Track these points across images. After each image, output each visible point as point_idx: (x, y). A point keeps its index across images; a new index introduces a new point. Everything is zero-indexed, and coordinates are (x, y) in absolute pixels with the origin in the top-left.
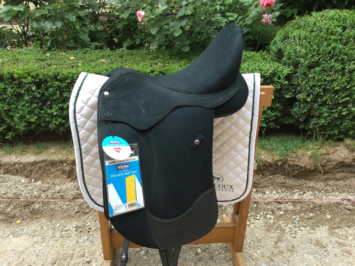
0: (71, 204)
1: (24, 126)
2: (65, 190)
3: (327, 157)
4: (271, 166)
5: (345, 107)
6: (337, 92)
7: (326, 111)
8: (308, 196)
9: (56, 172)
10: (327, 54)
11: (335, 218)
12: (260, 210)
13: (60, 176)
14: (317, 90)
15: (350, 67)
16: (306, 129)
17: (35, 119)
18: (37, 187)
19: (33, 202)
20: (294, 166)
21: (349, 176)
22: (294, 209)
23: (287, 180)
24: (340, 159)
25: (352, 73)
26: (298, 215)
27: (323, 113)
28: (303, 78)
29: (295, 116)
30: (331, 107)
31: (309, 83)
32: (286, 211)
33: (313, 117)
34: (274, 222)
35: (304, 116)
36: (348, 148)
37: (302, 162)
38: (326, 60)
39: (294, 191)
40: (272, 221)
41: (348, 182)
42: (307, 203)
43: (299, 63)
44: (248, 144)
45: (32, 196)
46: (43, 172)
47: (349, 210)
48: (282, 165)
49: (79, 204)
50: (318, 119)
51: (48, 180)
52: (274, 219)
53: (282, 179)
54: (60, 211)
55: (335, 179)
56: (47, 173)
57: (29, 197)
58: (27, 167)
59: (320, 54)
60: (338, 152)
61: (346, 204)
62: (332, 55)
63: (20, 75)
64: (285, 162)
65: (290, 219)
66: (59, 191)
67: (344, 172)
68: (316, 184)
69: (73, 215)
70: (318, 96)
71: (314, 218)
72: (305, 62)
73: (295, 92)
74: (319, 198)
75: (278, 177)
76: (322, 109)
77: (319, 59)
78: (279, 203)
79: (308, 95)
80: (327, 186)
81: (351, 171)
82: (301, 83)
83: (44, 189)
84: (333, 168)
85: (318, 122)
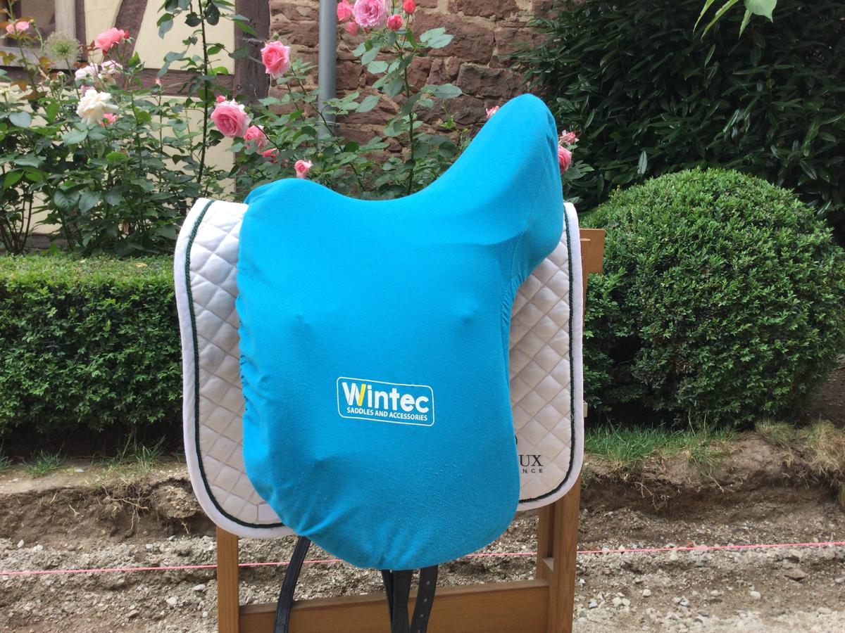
0: (119, 597)
1: (14, 409)
2: (106, 561)
3: (727, 461)
4: (606, 486)
5: (745, 346)
6: (723, 313)
7: (708, 357)
8: (699, 552)
9: (83, 519)
10: (690, 239)
11: (771, 597)
12: (594, 590)
13: (93, 531)
14: (682, 312)
15: (741, 261)
16: (670, 410)
17: (43, 388)
18: (32, 558)
19: (17, 597)
20: (659, 484)
21: (782, 510)
22: (674, 584)
23: (646, 521)
24: (756, 466)
25: (747, 273)
26: (686, 596)
27: (702, 362)
28: (649, 291)
29: (641, 381)
30: (718, 347)
31: (662, 300)
32: (656, 589)
33: (680, 377)
34: (632, 612)
35: (662, 378)
36: (767, 442)
37: (674, 474)
38: (691, 250)
39: (667, 546)
40: (627, 609)
41: (782, 522)
42: (700, 569)
43: (636, 263)
44: (568, 348)
45: (16, 581)
46: (50, 521)
47: (798, 580)
48: (631, 480)
49: (140, 596)
50: (693, 379)
51: (61, 543)
52: (631, 607)
53: (635, 519)
54: (90, 617)
55: (752, 517)
56: (61, 524)
57: (8, 582)
58: (11, 507)
59: (676, 241)
60: (749, 451)
61: (788, 567)
62: (699, 240)
63: (21, 284)
64: (637, 475)
65: (668, 604)
66: (88, 564)
67: (767, 499)
68: (714, 530)
69: (123, 624)
70: (685, 325)
71: (723, 599)
72: (648, 259)
73: (634, 326)
74: (725, 557)
75: (624, 514)
76: (699, 354)
77: (677, 250)
78: (638, 572)
79: (665, 326)
80: (738, 533)
81: (783, 496)
82: (645, 302)
83: (49, 563)
84: (744, 489)
85: (693, 387)
